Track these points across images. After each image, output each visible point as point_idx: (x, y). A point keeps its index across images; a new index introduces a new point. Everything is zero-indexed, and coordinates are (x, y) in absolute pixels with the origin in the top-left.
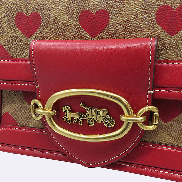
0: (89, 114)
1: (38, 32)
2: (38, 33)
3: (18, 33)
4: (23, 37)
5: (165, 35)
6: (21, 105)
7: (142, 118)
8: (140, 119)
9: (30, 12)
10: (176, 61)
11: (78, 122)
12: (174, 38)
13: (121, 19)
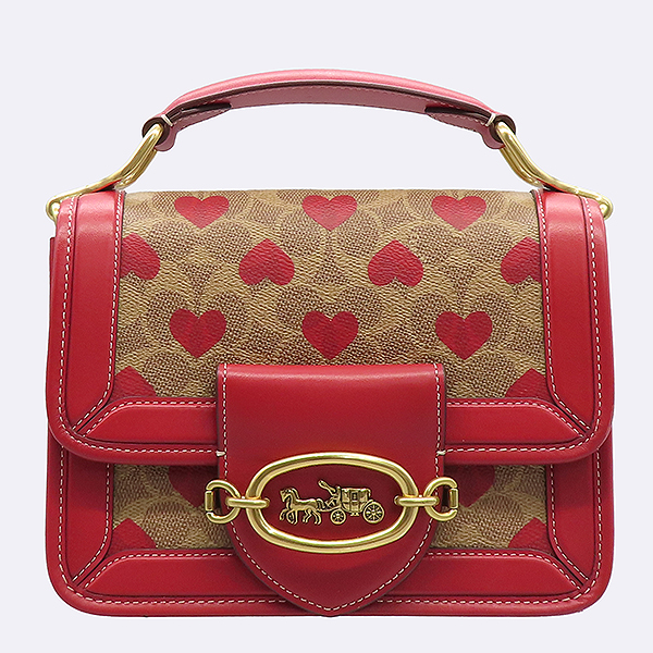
0: (335, 501)
1: (218, 346)
2: (218, 349)
3: (176, 348)
4: (186, 355)
5: (453, 357)
6: (165, 498)
7: (433, 499)
8: (429, 500)
9: (203, 309)
10: (474, 400)
11: (313, 518)
12: (468, 362)
13: (379, 330)
